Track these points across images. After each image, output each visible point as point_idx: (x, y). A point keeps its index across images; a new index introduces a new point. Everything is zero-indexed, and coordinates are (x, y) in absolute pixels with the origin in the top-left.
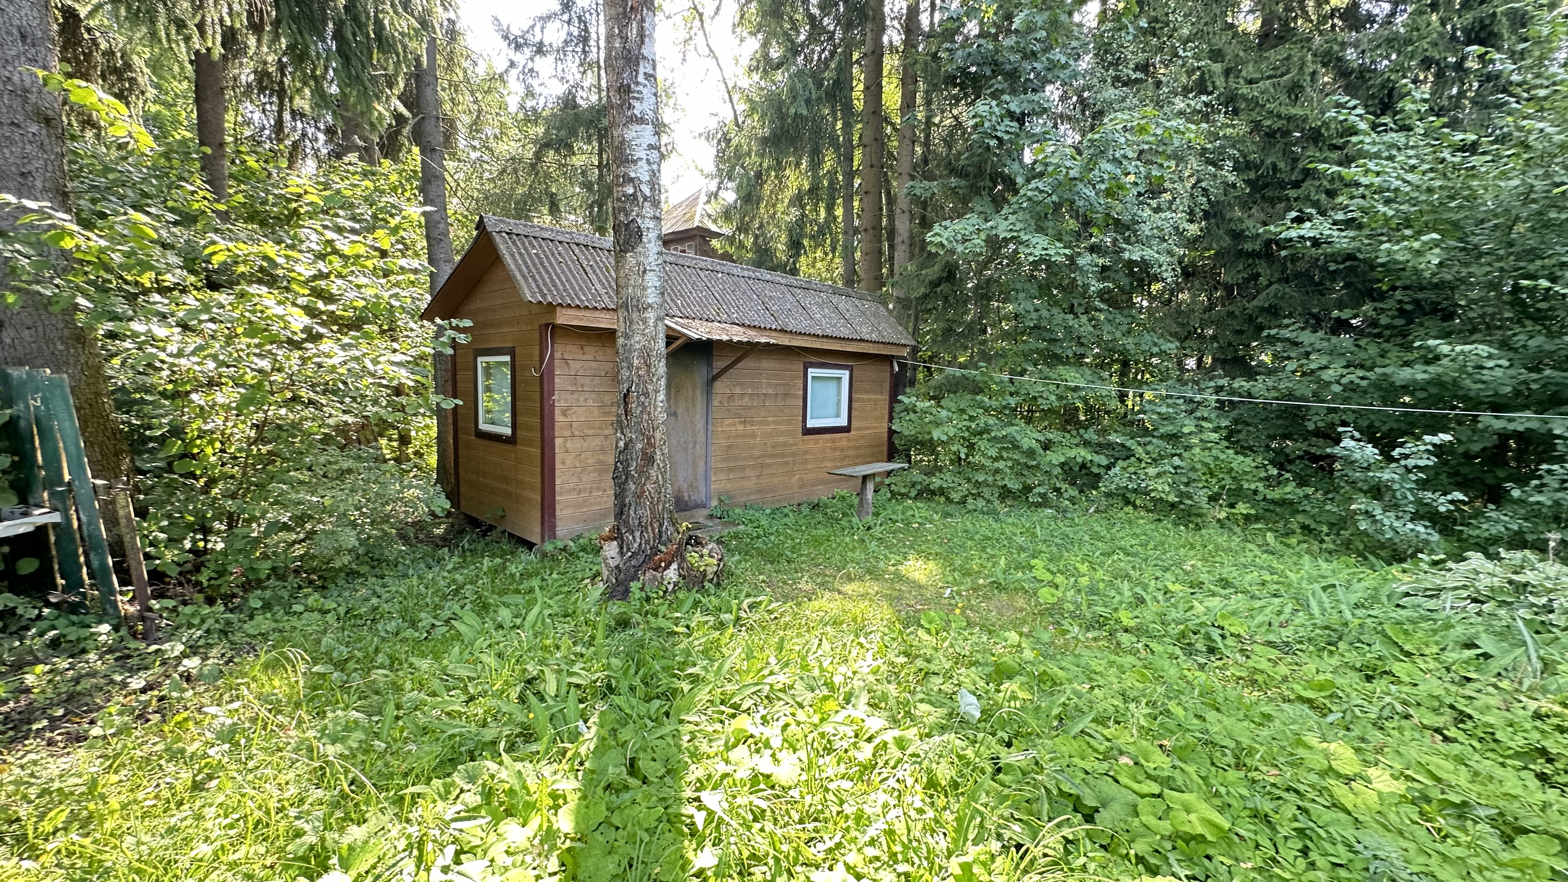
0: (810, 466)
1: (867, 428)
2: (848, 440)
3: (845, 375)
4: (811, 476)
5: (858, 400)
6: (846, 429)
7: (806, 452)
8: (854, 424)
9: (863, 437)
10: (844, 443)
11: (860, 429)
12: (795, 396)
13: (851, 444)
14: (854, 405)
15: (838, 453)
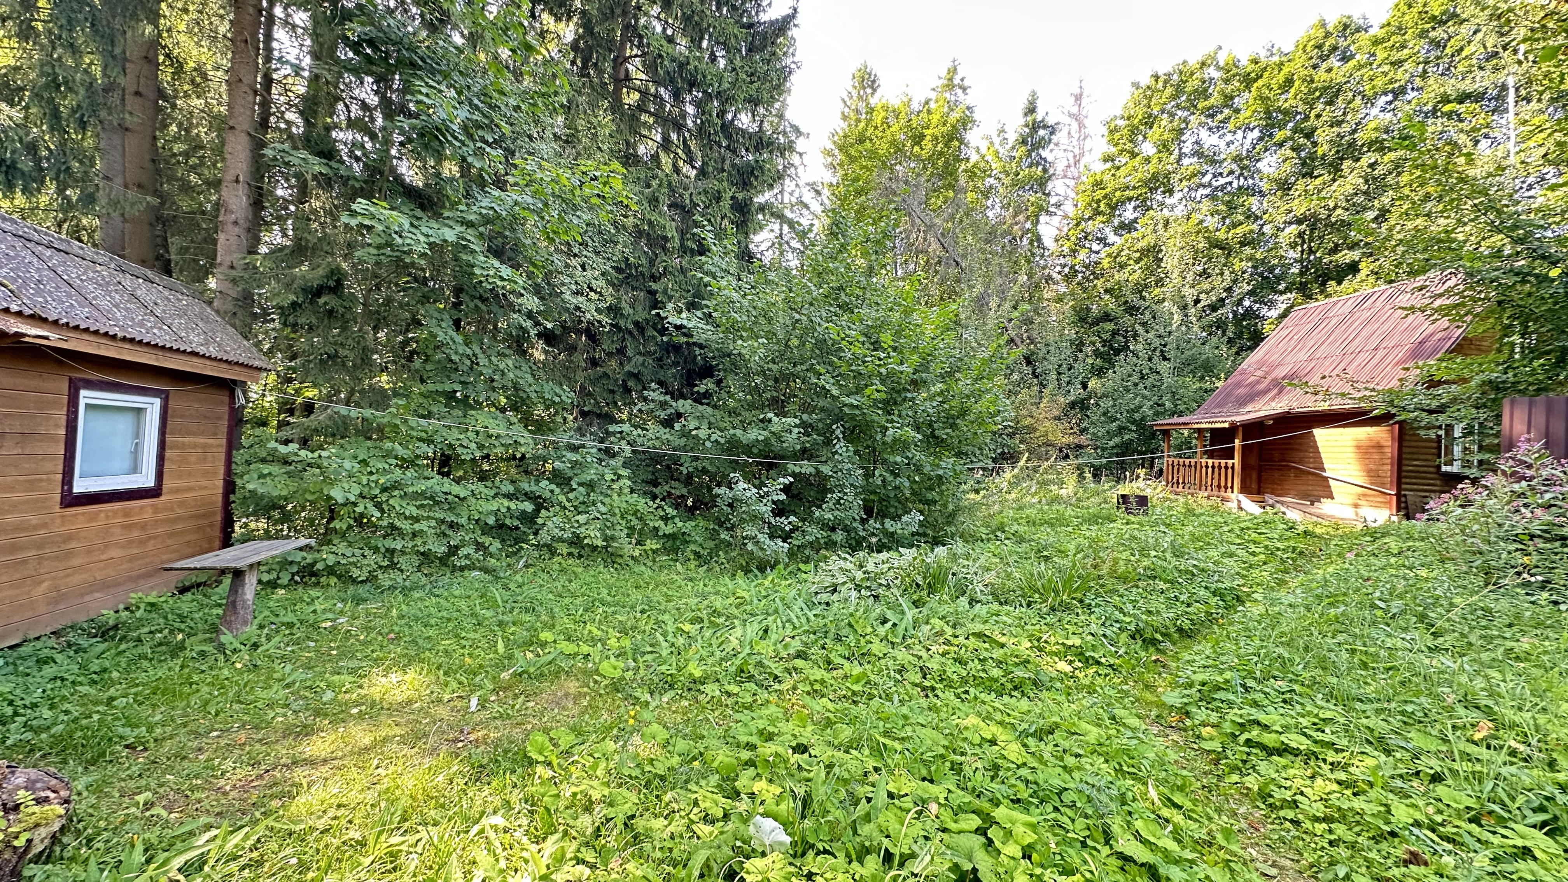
0: (76, 562)
1: (189, 489)
2: (156, 509)
3: (153, 406)
4: (77, 579)
5: (175, 446)
6: (154, 493)
7: (69, 538)
8: (167, 484)
9: (181, 504)
10: (147, 515)
11: (177, 491)
12: (50, 438)
13: (161, 516)
14: (168, 454)
15: (136, 534)
